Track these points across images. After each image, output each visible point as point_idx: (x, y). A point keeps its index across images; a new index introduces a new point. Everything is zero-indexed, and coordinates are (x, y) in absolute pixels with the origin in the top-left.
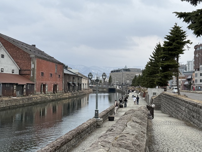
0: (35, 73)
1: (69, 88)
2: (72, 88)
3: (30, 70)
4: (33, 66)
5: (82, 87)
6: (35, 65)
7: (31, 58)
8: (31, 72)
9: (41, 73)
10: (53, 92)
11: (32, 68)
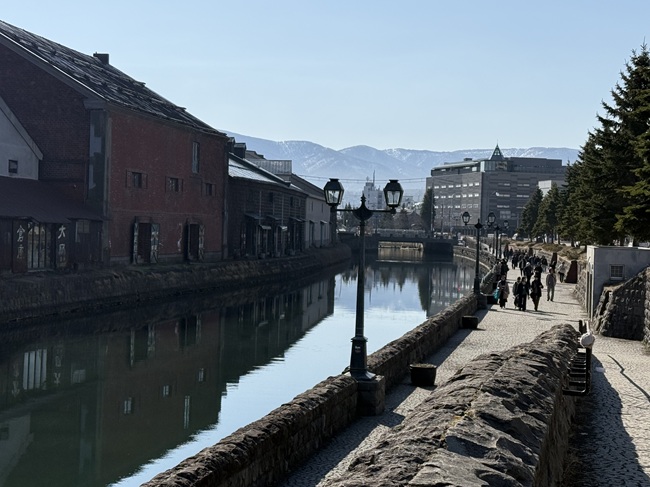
0: (108, 173)
1: (250, 238)
2: (263, 239)
3: (85, 163)
4: (95, 146)
5: (307, 238)
6: (104, 140)
8: (88, 171)
9: (129, 174)
10: (181, 256)
11: (92, 155)
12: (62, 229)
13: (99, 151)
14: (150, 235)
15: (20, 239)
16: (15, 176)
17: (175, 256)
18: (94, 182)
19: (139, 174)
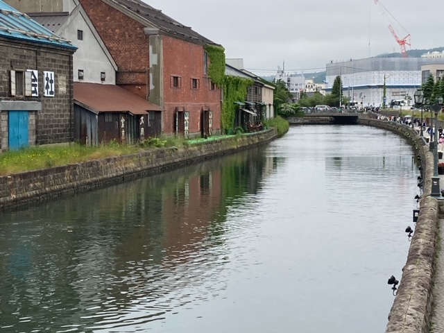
0: (162, 79)
3: (146, 72)
4: (153, 60)
6: (158, 56)
7: (147, 36)
8: (149, 77)
9: (172, 78)
10: (200, 133)
11: (151, 66)
12: (142, 118)
13: (156, 63)
14: (184, 120)
15: (123, 126)
16: (105, 83)
17: (197, 133)
18: (153, 84)
19: (176, 78)
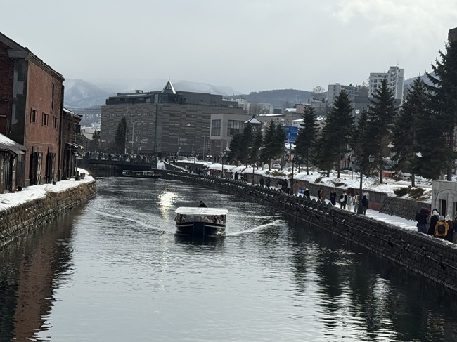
0: (27, 112)
6: (25, 84)
7: (14, 59)
8: (11, 109)
11: (15, 96)
12: (15, 159)
13: (21, 93)
14: (38, 163)
15: (2, 167)
18: (17, 118)
19: (34, 111)
